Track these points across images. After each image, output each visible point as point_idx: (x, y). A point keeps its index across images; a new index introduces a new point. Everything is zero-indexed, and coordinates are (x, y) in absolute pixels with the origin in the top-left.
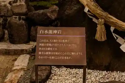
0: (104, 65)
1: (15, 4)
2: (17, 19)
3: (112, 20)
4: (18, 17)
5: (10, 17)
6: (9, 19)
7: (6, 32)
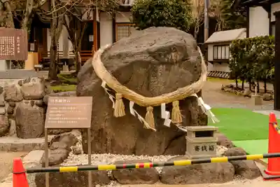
0: (129, 148)
1: (26, 84)
2: (29, 104)
3: (130, 94)
4: (29, 101)
5: (19, 101)
6: (17, 104)
7: (13, 122)
